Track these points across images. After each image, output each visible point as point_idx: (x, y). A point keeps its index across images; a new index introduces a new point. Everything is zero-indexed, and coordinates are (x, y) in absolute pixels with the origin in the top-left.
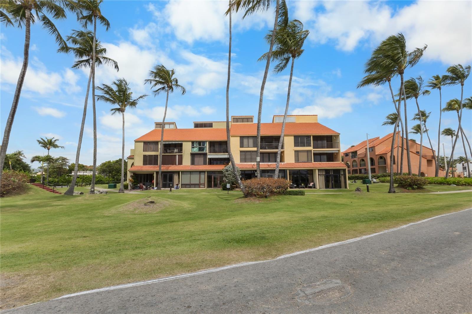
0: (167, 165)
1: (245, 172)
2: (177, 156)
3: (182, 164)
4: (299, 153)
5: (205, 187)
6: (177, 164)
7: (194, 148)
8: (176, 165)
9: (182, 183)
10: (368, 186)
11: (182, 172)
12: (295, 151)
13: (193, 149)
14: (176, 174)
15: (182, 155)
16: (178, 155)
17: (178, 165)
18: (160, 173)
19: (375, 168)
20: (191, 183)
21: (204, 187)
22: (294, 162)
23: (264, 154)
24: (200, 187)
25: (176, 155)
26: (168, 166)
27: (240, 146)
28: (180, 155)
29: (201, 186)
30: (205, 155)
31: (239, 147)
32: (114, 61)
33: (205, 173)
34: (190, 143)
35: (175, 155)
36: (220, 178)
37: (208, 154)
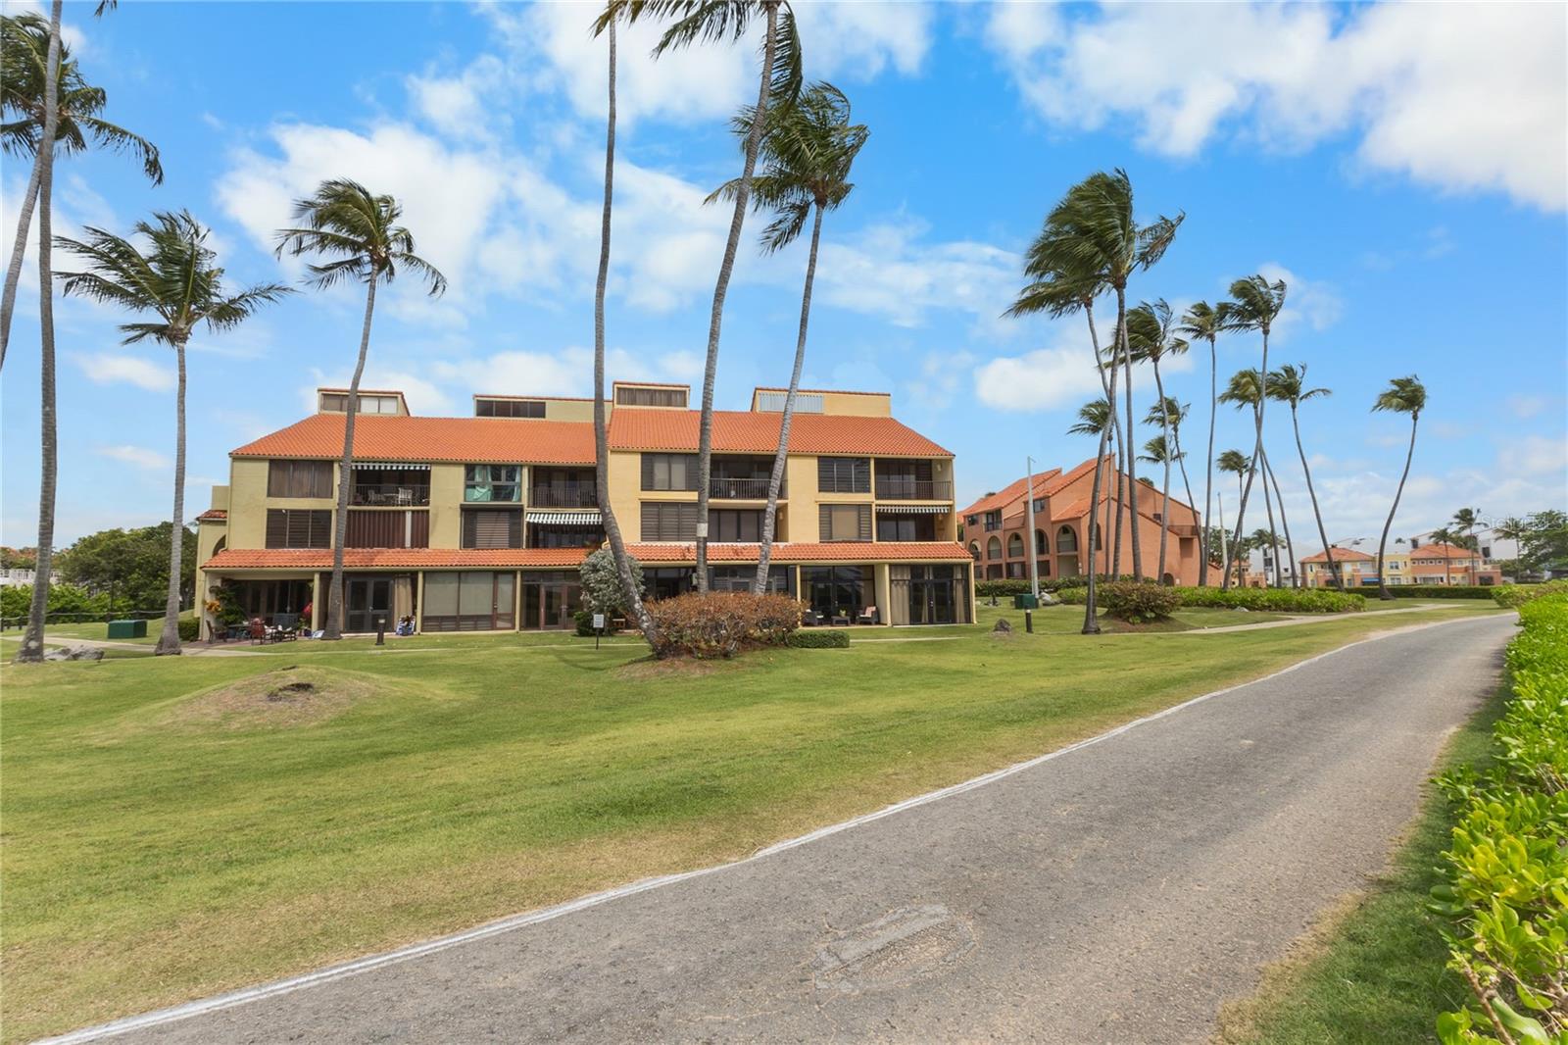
0: (368, 546)
1: (656, 574)
2: (409, 516)
3: (427, 547)
4: (833, 513)
5: (513, 628)
6: (408, 543)
7: (474, 487)
8: (403, 547)
9: (426, 614)
10: (1028, 615)
11: (425, 573)
12: (820, 505)
13: (469, 490)
14: (401, 581)
15: (428, 511)
16: (413, 512)
17: (412, 546)
18: (337, 580)
19: (1047, 562)
20: (461, 614)
21: (509, 625)
22: (816, 540)
23: (722, 515)
24: (493, 628)
25: (404, 512)
26: (371, 550)
27: (642, 486)
28: (418, 511)
29: (500, 624)
30: (518, 511)
31: (640, 488)
32: (141, 142)
33: (515, 577)
34: (461, 471)
35: (399, 512)
36: (568, 594)
37: (525, 508)
